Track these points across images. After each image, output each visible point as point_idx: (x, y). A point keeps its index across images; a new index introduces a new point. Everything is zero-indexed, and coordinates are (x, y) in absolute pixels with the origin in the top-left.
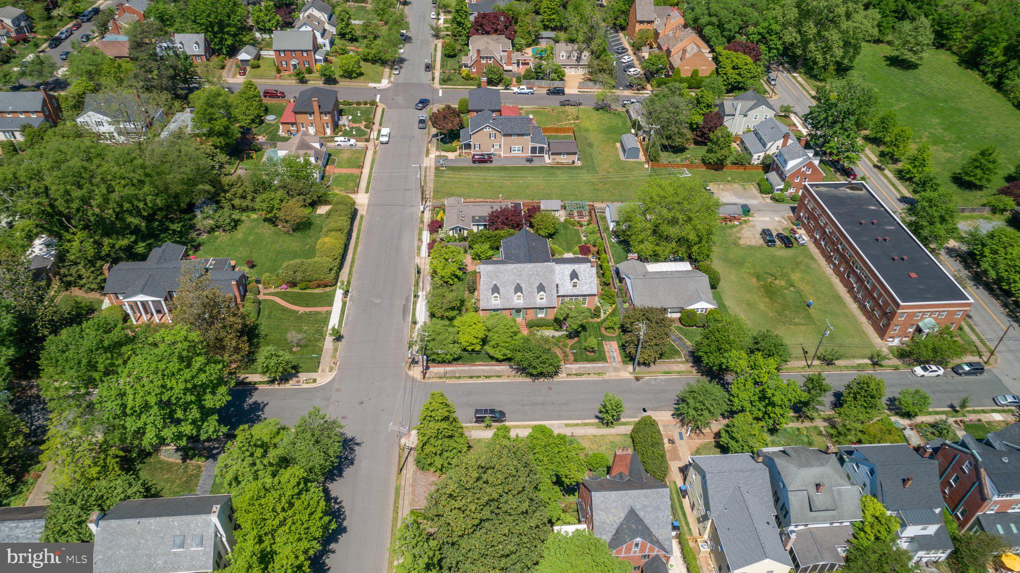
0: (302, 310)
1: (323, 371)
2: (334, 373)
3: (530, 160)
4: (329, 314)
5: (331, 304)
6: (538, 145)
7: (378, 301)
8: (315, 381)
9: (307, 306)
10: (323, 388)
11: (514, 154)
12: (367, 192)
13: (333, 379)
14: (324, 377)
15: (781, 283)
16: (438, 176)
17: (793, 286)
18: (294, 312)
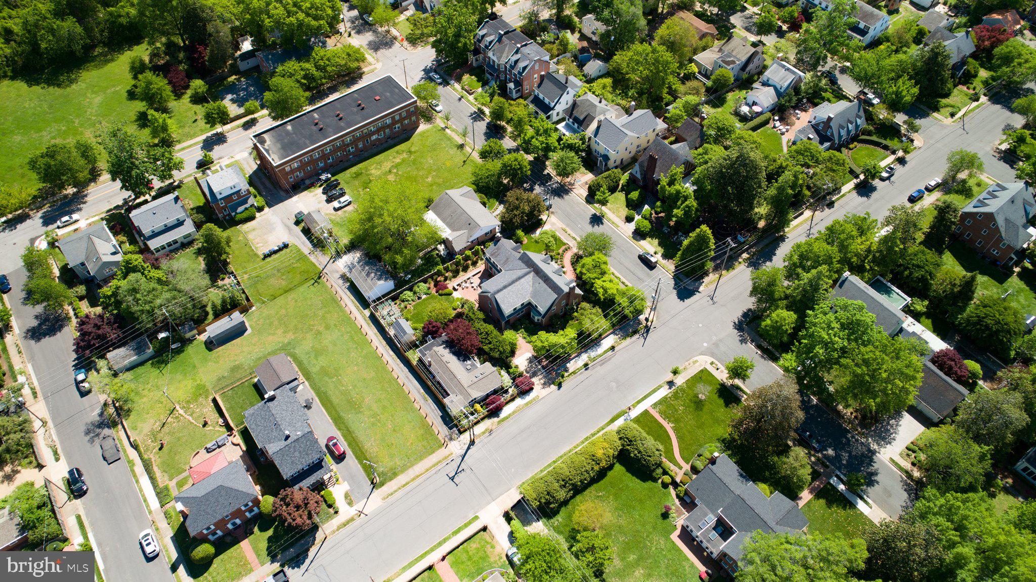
0: (668, 427)
1: (701, 365)
2: (695, 359)
4: (655, 405)
5: (646, 412)
7: (614, 384)
8: (712, 363)
9: (662, 427)
10: (712, 355)
12: (476, 518)
13: (701, 354)
14: (704, 362)
15: (391, 178)
16: (395, 475)
17: (390, 171)
18: (675, 429)
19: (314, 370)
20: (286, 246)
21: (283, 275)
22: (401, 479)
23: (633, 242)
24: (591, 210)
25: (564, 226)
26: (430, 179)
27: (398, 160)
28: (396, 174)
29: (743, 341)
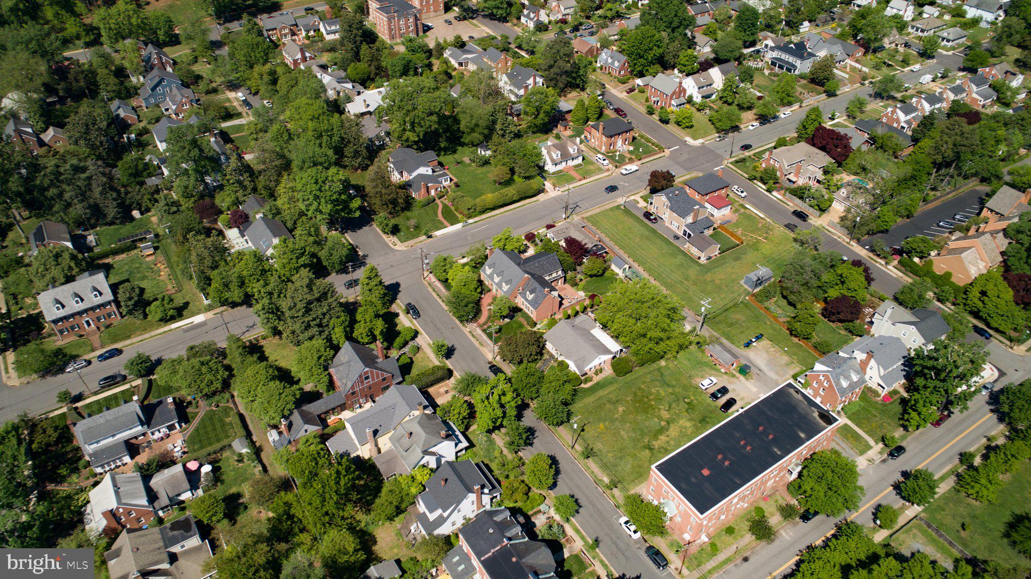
0: (440, 217)
1: (404, 244)
2: (405, 249)
3: (677, 237)
4: (446, 227)
5: (453, 225)
6: (688, 231)
8: (396, 245)
9: (445, 217)
10: (393, 250)
11: (671, 227)
12: (563, 191)
13: (401, 250)
14: (400, 247)
15: (665, 415)
16: (612, 209)
17: (668, 423)
18: (437, 216)
19: (680, 257)
20: (748, 345)
21: (737, 322)
22: (607, 207)
23: (420, 329)
24: (449, 364)
25: (481, 348)
26: (621, 409)
27: (663, 438)
28: (661, 419)
29: (365, 256)
